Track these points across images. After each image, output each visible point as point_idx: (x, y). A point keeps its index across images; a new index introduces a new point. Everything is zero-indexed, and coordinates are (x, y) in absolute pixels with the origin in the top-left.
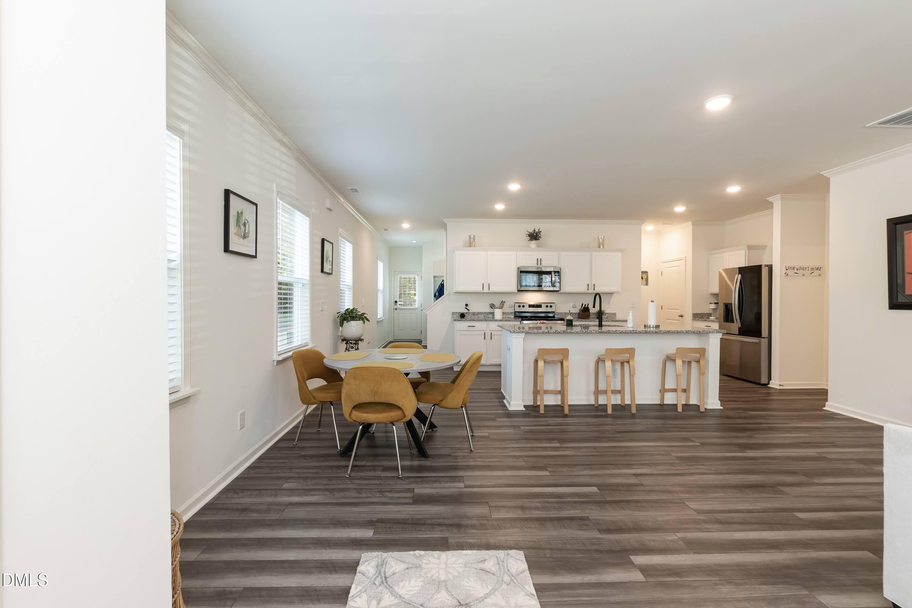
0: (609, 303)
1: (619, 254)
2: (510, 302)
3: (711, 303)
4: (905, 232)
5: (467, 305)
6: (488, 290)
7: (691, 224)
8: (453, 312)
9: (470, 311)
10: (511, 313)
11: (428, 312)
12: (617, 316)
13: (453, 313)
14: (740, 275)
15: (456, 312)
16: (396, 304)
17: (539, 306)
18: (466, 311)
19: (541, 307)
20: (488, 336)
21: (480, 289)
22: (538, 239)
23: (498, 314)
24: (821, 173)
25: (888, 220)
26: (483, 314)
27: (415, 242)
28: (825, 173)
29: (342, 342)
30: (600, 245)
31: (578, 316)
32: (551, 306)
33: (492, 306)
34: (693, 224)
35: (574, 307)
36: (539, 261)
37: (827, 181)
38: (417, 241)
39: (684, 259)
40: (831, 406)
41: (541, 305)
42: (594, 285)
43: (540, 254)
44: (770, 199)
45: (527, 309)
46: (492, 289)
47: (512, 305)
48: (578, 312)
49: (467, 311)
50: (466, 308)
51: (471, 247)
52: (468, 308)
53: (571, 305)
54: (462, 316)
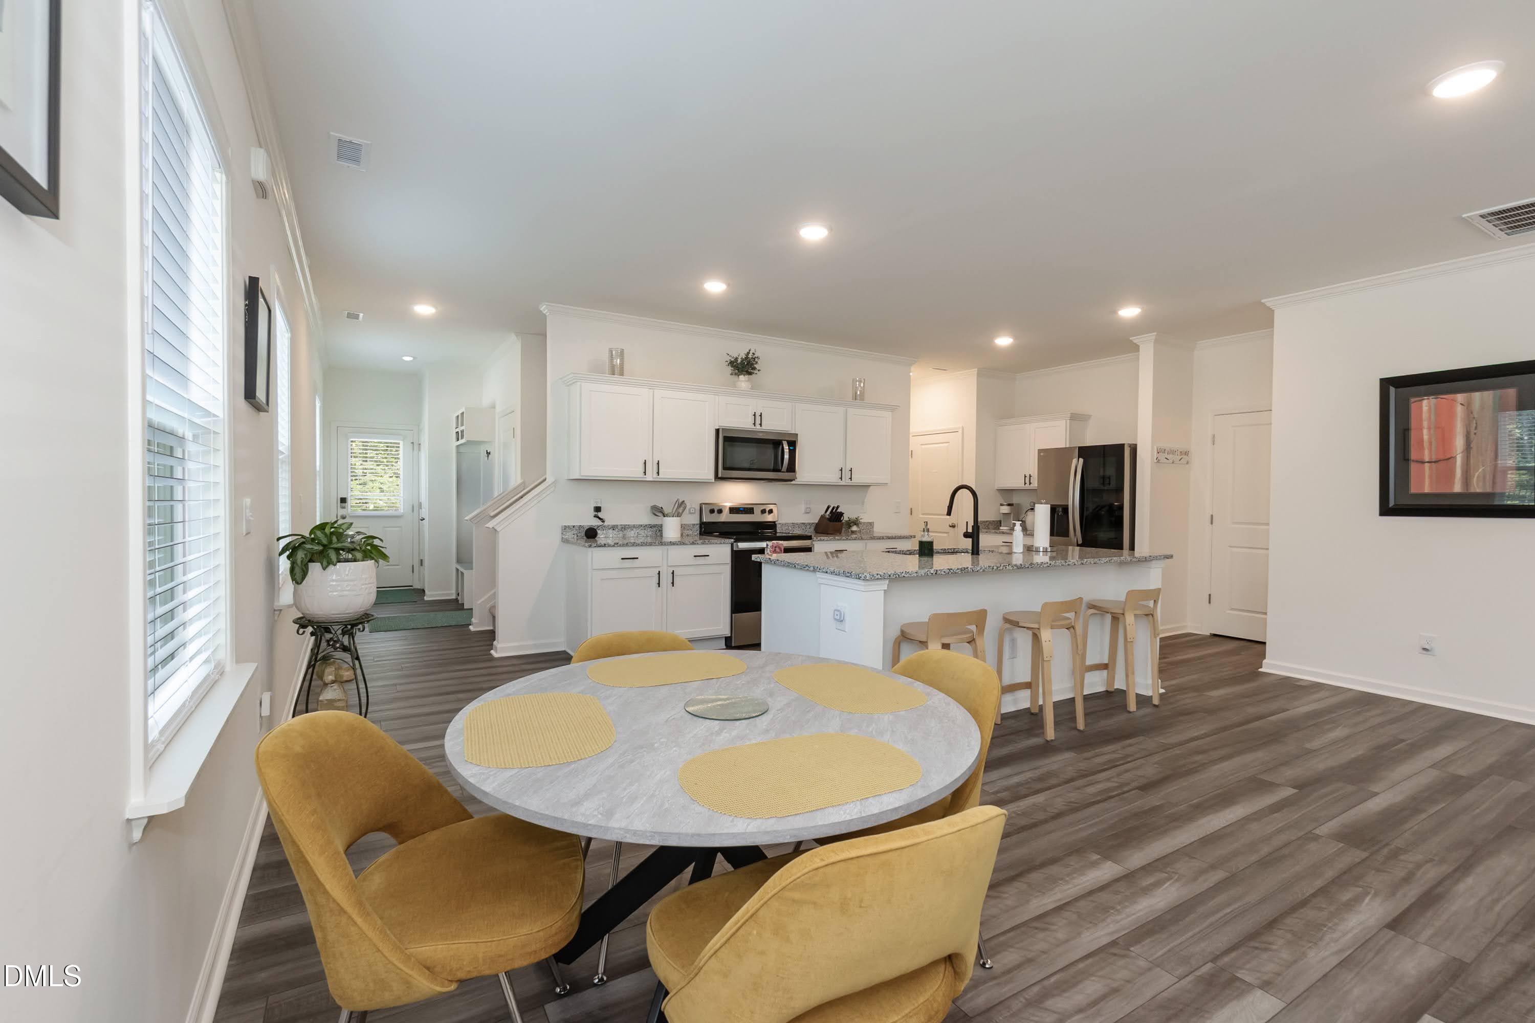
0: (863, 503)
1: (888, 414)
2: (694, 499)
3: (1002, 505)
4: (1412, 400)
5: (598, 509)
6: (655, 475)
7: (976, 372)
8: (565, 526)
9: (606, 524)
10: (694, 525)
11: (502, 527)
12: (875, 527)
13: (565, 528)
14: (1081, 460)
15: (574, 527)
16: (343, 505)
17: (749, 510)
18: (595, 523)
19: (753, 513)
20: (666, 579)
21: (637, 473)
22: (750, 374)
23: (672, 528)
24: (1263, 301)
25: (1381, 379)
26: (634, 529)
27: (411, 359)
28: (1269, 302)
29: (301, 631)
30: (858, 397)
31: (815, 529)
32: (771, 511)
33: (658, 511)
34: (980, 375)
35: (808, 513)
36: (758, 417)
37: (1270, 312)
38: (414, 358)
39: (960, 431)
40: (1273, 665)
41: (752, 509)
42: (851, 470)
43: (758, 405)
44: (1136, 340)
45: (725, 517)
46: (666, 474)
47: (695, 510)
48: (817, 522)
49: (600, 523)
50: (596, 516)
51: (614, 375)
52: (600, 514)
53: (803, 508)
54: (591, 534)
